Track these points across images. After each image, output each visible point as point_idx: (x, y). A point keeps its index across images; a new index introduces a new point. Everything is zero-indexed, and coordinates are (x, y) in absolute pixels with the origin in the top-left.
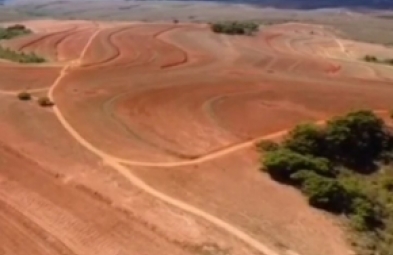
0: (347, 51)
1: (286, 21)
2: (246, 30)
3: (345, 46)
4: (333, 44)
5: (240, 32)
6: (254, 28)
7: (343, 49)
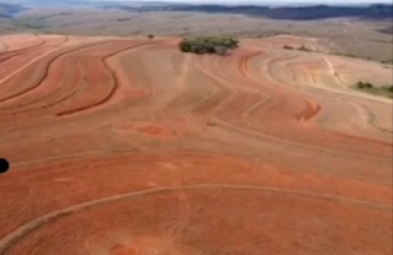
0: (336, 74)
1: (276, 33)
2: (218, 48)
3: (334, 67)
4: (321, 65)
5: (211, 51)
6: (233, 44)
7: (332, 71)
